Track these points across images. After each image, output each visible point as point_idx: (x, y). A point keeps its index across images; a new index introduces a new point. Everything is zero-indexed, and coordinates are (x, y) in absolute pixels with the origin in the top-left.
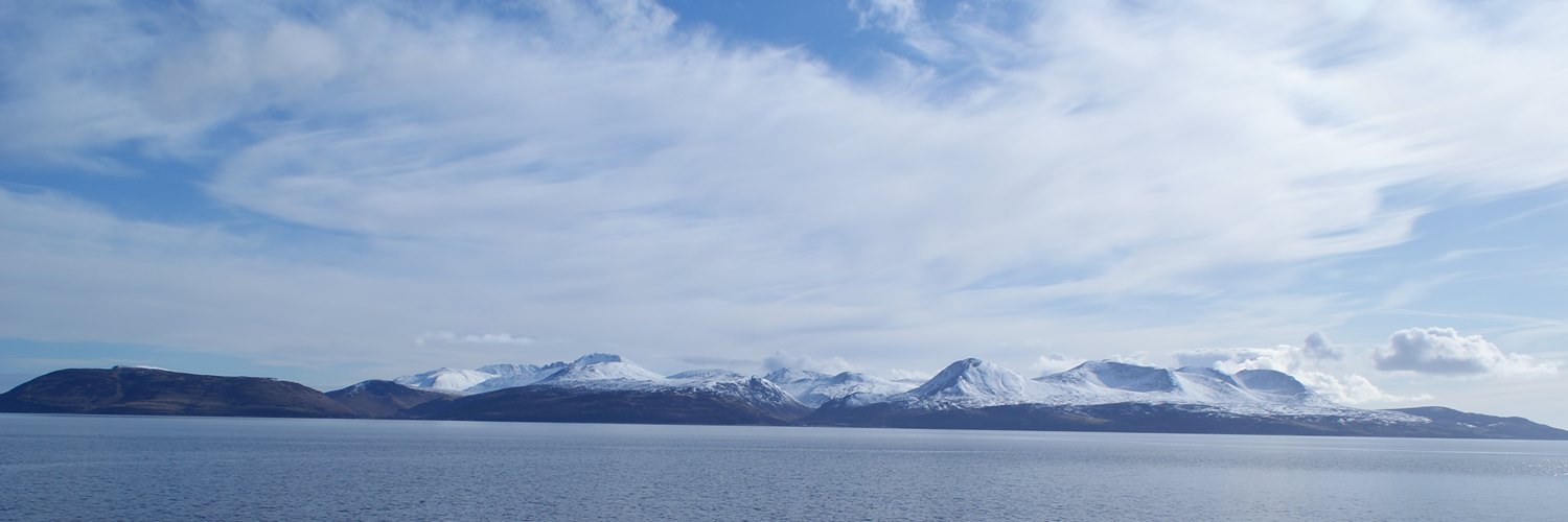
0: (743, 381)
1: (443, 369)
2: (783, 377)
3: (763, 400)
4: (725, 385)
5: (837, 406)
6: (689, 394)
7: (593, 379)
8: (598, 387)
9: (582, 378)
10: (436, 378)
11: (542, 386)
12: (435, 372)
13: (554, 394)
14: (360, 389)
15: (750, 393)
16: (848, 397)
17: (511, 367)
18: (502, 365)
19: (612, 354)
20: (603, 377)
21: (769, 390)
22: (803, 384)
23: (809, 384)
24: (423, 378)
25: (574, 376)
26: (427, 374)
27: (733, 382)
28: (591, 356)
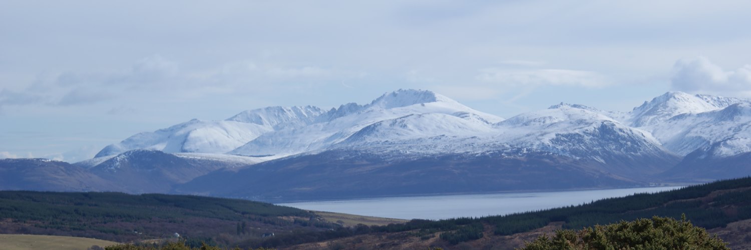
0: (591, 129)
1: (194, 121)
2: (665, 106)
3: (617, 152)
4: (566, 136)
5: (703, 157)
6: (519, 157)
7: (406, 138)
8: (415, 150)
9: (392, 138)
10: (187, 136)
11: (348, 151)
12: (183, 126)
13: (365, 162)
14: (122, 162)
15: (600, 145)
16: (717, 144)
17: (281, 110)
18: (267, 109)
19: (424, 89)
20: (417, 134)
21: (624, 139)
22: (680, 122)
23: (688, 122)
24: (168, 133)
25: (383, 135)
26: (173, 129)
27: (577, 131)
28: (394, 94)
